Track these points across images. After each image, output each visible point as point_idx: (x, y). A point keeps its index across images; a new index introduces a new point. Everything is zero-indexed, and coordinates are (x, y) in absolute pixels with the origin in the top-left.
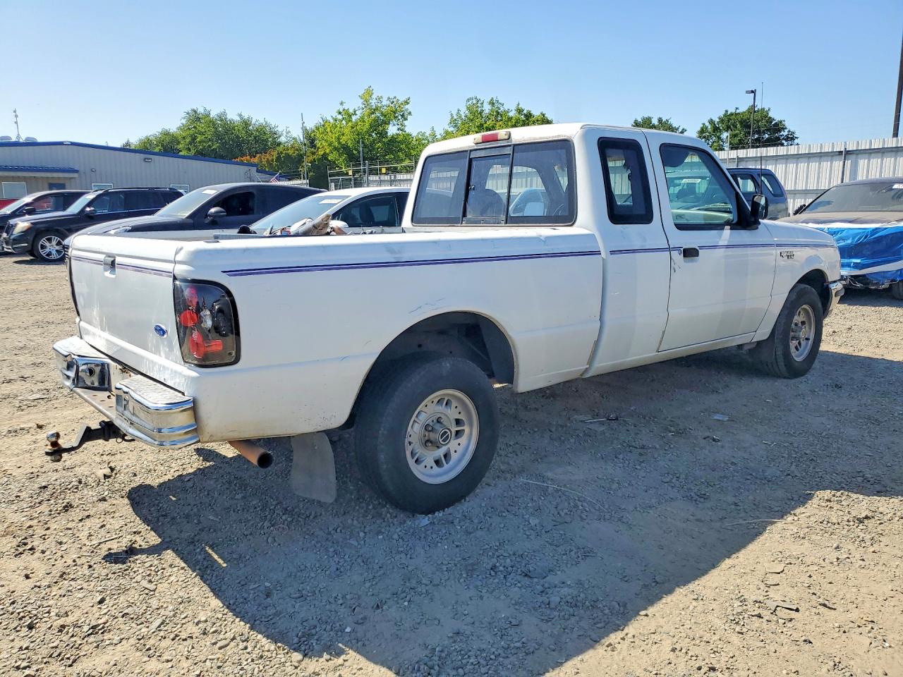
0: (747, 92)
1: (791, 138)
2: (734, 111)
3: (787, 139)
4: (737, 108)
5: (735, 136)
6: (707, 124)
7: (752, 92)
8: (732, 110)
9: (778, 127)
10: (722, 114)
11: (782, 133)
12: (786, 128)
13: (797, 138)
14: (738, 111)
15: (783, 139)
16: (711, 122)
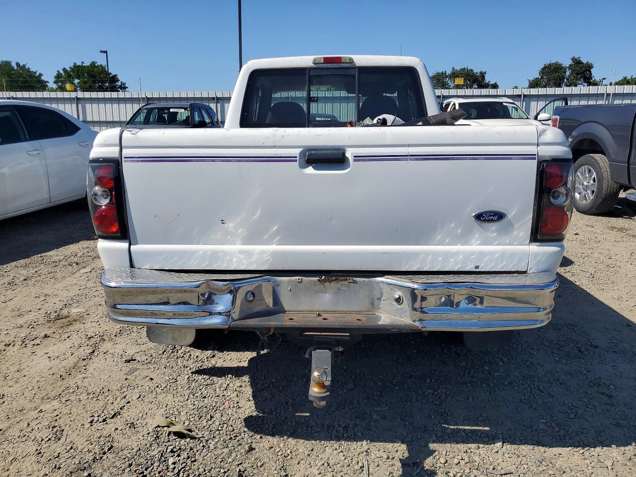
0: (101, 52)
1: (123, 88)
2: (80, 64)
3: (121, 87)
4: (83, 63)
5: (85, 83)
6: (62, 72)
7: (104, 52)
8: (79, 63)
9: (114, 79)
10: (72, 65)
11: (117, 83)
12: (119, 80)
13: (127, 88)
14: (84, 65)
15: (118, 88)
16: (64, 70)
